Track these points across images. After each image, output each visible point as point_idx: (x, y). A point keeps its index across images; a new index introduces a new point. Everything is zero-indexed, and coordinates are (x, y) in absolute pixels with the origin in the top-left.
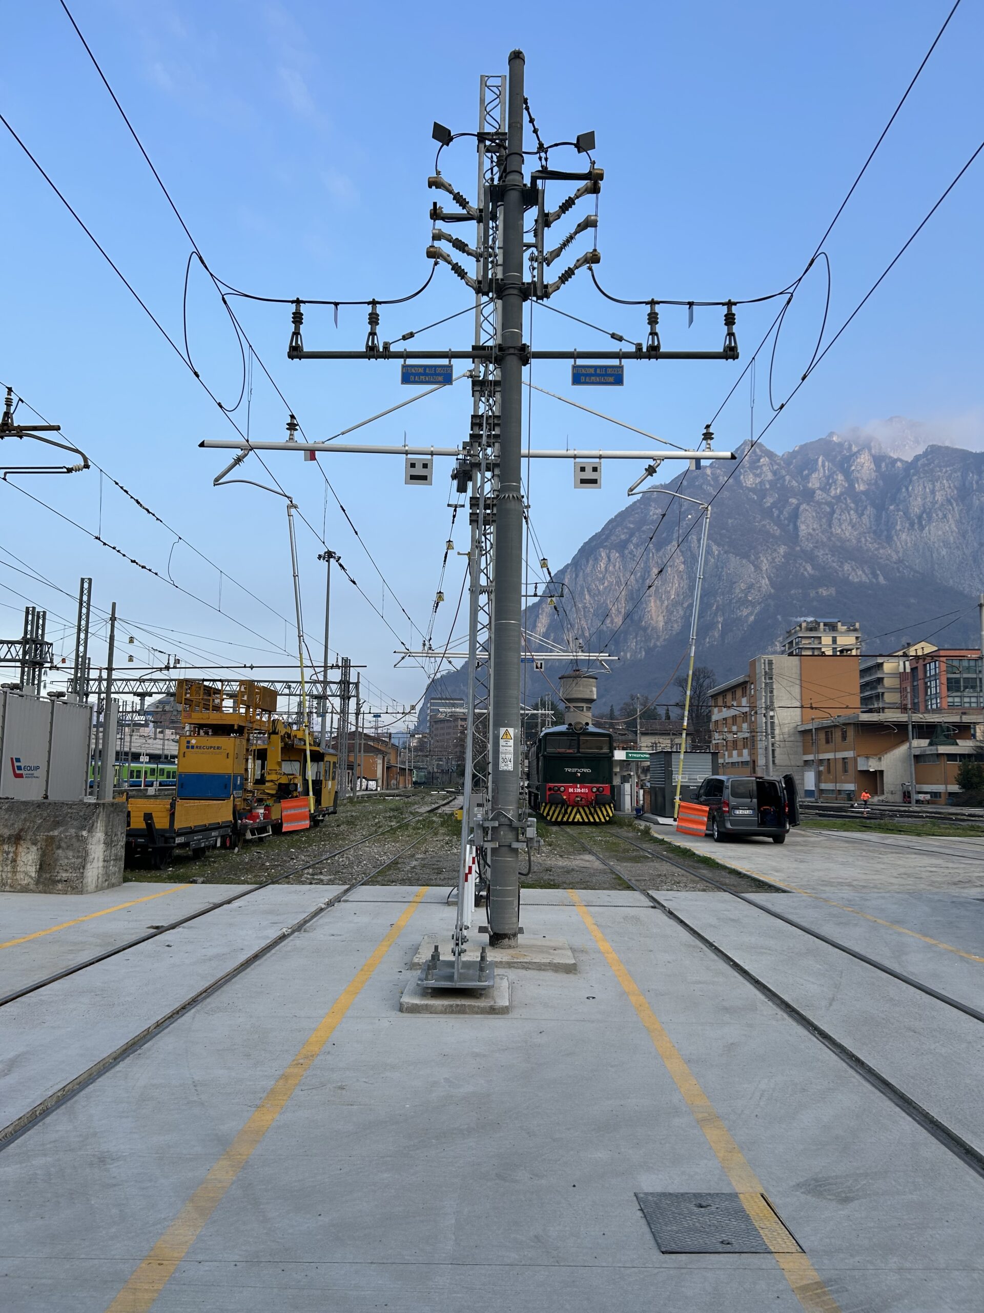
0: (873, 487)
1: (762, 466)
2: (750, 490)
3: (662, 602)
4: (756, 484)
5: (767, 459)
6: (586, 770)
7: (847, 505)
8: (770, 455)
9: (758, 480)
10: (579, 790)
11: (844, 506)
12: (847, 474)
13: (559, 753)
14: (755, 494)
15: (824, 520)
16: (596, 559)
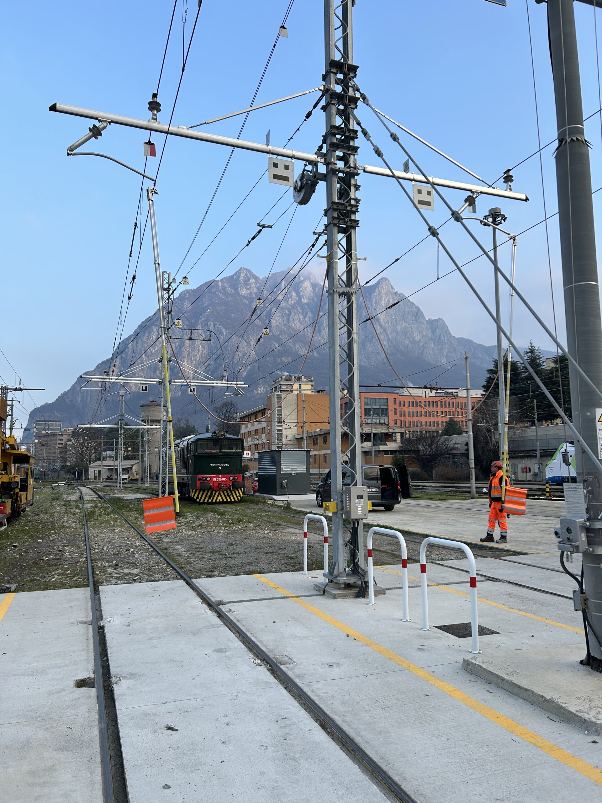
0: (312, 301)
1: (251, 284)
2: (244, 297)
3: (192, 362)
4: (247, 294)
5: (254, 280)
6: (225, 465)
7: (298, 311)
8: (256, 278)
9: (248, 292)
10: (220, 479)
11: (296, 311)
12: (298, 293)
13: (207, 453)
14: (247, 299)
15: (285, 318)
16: (150, 333)
